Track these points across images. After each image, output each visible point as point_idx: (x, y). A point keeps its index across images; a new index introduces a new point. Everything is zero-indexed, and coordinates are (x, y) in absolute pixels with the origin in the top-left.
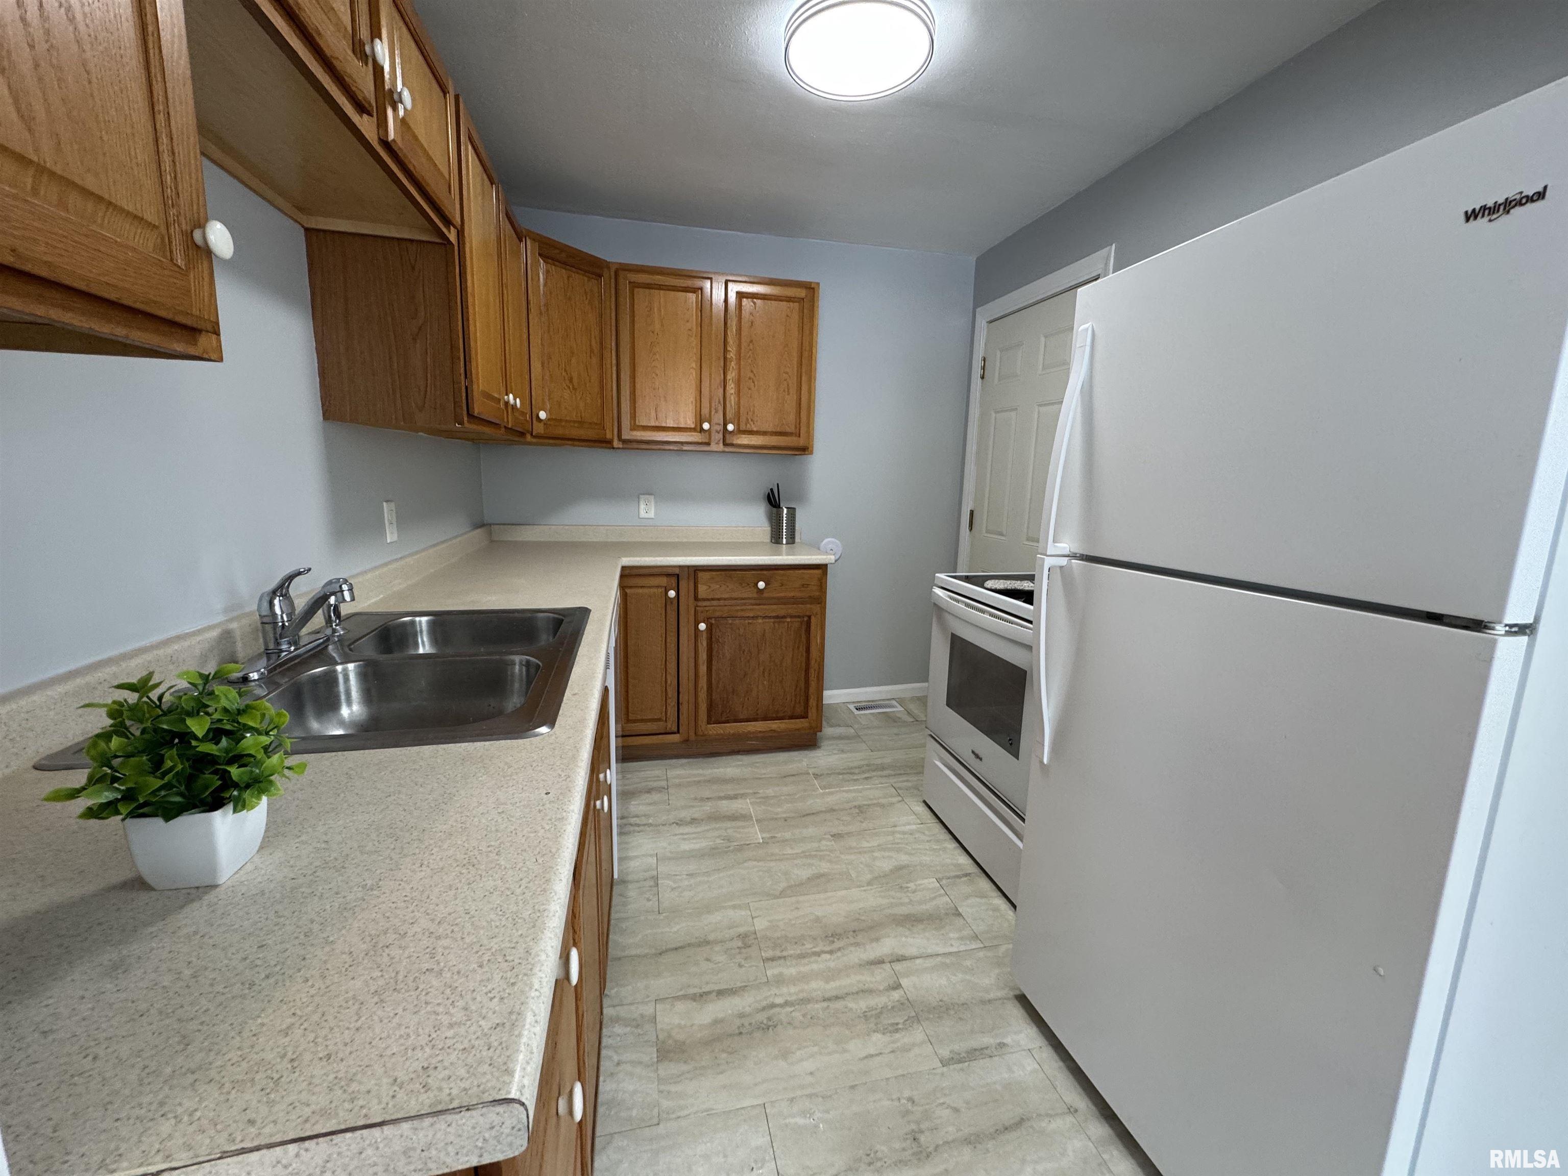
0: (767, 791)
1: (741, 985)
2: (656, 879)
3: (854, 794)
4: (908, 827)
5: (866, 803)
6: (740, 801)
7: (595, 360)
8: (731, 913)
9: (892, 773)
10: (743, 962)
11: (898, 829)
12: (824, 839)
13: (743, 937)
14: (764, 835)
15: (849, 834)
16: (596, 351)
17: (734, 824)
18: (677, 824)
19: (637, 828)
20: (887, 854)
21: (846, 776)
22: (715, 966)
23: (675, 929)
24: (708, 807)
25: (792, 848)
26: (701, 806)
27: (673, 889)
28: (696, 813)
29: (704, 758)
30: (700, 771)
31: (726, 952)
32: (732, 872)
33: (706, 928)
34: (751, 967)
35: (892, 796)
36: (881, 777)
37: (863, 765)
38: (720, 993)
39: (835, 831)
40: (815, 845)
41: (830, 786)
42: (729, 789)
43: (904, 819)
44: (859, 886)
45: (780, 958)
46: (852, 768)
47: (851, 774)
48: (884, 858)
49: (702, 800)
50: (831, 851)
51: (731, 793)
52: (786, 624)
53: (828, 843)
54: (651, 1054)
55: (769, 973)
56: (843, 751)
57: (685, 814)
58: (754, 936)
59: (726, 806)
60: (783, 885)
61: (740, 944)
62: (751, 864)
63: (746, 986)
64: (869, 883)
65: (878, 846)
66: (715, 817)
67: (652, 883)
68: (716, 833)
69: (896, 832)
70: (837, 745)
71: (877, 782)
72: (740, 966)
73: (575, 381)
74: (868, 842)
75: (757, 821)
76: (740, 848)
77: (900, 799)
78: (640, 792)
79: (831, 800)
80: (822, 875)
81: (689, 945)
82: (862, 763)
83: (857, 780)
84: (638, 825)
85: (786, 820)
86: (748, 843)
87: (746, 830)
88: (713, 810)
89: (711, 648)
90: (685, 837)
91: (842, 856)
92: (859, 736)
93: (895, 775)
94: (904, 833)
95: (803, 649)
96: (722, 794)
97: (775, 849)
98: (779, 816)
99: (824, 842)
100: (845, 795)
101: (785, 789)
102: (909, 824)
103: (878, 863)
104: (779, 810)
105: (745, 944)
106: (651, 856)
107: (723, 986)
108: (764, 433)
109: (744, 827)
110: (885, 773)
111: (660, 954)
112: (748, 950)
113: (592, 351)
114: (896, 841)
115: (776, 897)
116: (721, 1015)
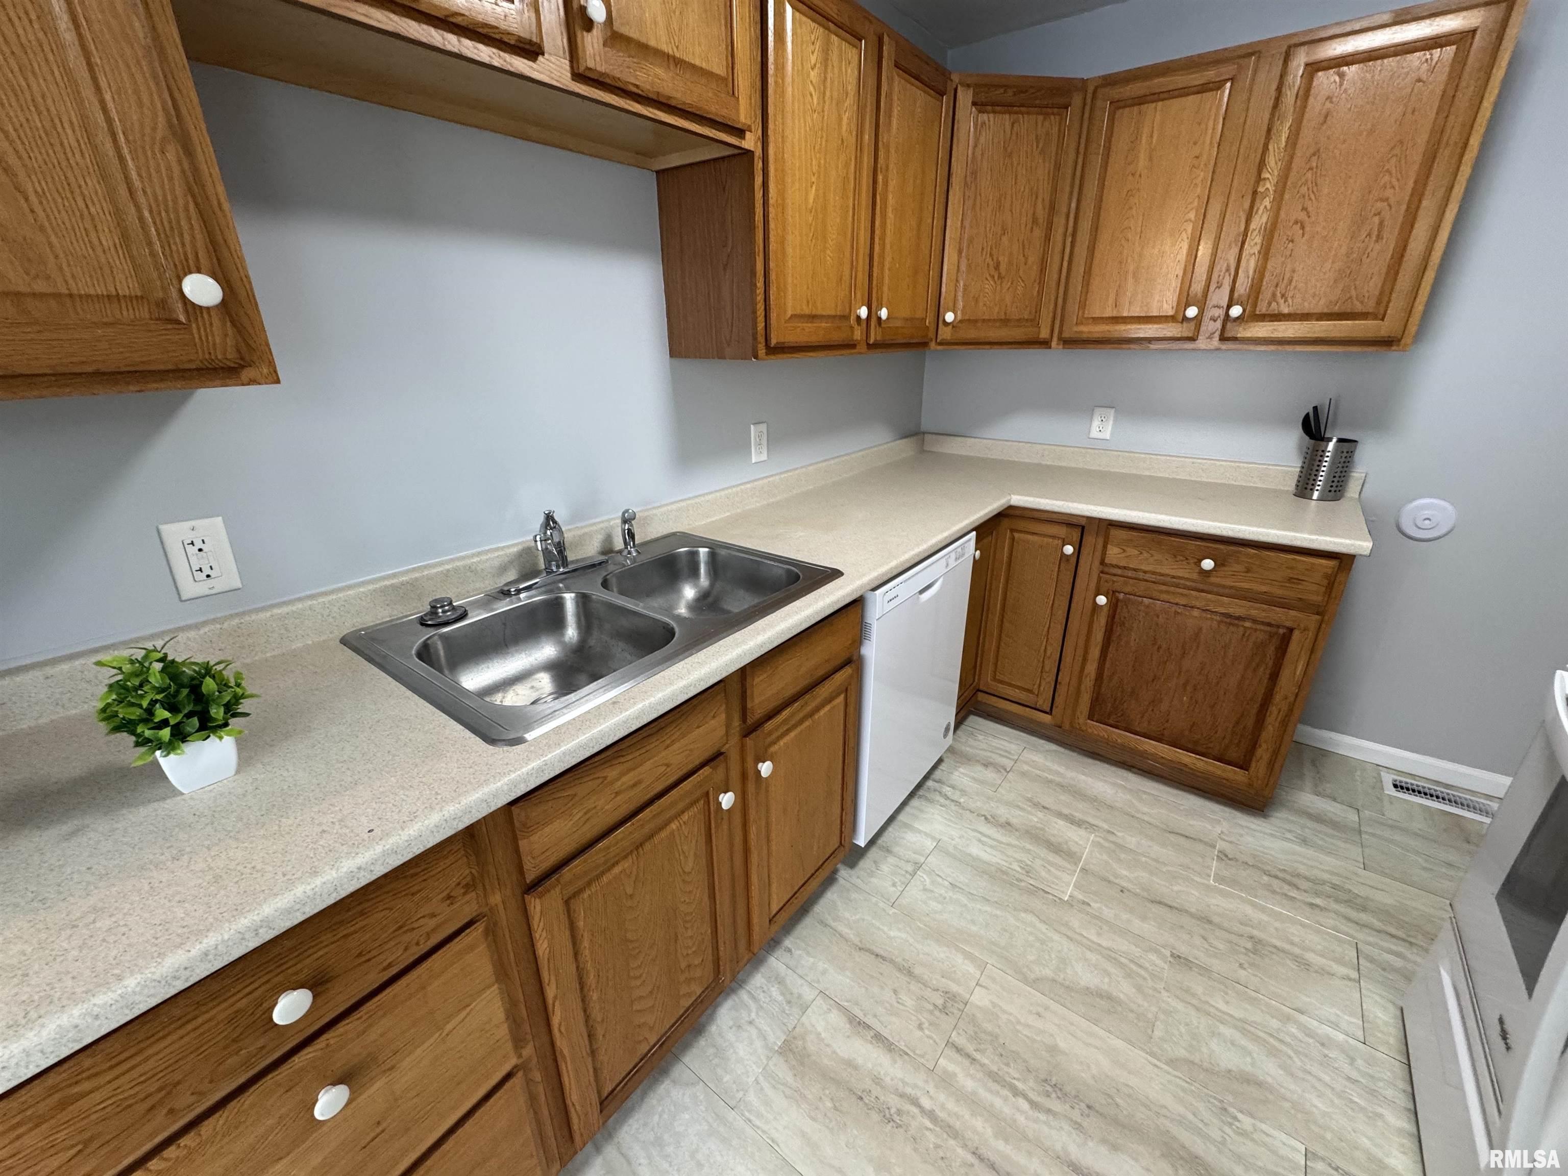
0: (1129, 838)
1: (903, 1048)
2: (918, 866)
3: (1265, 918)
4: (1326, 1030)
5: (1278, 943)
6: (1082, 832)
7: (1038, 233)
8: (959, 959)
9: (1377, 924)
10: (926, 1025)
11: (1303, 1018)
12: (1156, 951)
13: (949, 996)
14: (1076, 893)
15: (1205, 971)
16: (1041, 221)
17: (1052, 857)
18: (986, 819)
19: (942, 800)
20: (1244, 1042)
21: (1276, 884)
22: (896, 1004)
23: (892, 934)
24: (1036, 818)
25: (1099, 934)
26: (1029, 813)
27: (925, 890)
28: (1016, 817)
29: (1079, 753)
30: (1062, 770)
31: (918, 999)
32: (998, 913)
33: (921, 956)
34: (929, 1037)
35: (1340, 961)
36: (1349, 919)
37: (1324, 883)
38: (878, 1038)
39: (1183, 949)
40: (1136, 951)
41: (1233, 882)
42: (1080, 810)
43: (1329, 1011)
44: (1152, 1054)
45: (968, 1056)
46: (1298, 875)
47: (1290, 884)
48: (1233, 1044)
49: (1036, 805)
50: (1153, 976)
51: (1078, 815)
52: (1242, 629)
53: (1159, 962)
54: (777, 1038)
55: (942, 1062)
56: (1304, 841)
57: (1003, 812)
58: (961, 1006)
59: (1060, 830)
60: (1048, 972)
61: (940, 1002)
62: (1029, 918)
63: (907, 1054)
64: (1171, 1062)
65: (1240, 1020)
66: (1035, 836)
67: (910, 868)
68: (1019, 855)
69: (1296, 1022)
70: (1303, 827)
71: (1331, 922)
72: (920, 1027)
73: (1003, 267)
74: (1227, 1003)
75: (1083, 869)
76: (1034, 891)
77: (1354, 975)
78: (978, 761)
79: (1218, 903)
80: (1109, 998)
81: (892, 961)
82: (1326, 876)
83: (1293, 899)
84: (947, 798)
85: (1122, 891)
86: (1047, 889)
87: (1059, 873)
88: (1039, 825)
89: (1112, 630)
90: (983, 839)
91: (1165, 994)
92: (1360, 832)
93: (1379, 931)
94: (1309, 1033)
95: (1264, 673)
96: (1066, 811)
97: (1075, 921)
98: (1117, 881)
99: (1153, 957)
100: (1249, 910)
101: (1156, 850)
102: (1336, 1026)
103: (1214, 1044)
104: (1125, 873)
105: (945, 1008)
106: (933, 838)
107: (885, 1033)
108: (1305, 317)
109: (1059, 867)
110: (1364, 917)
111: (860, 949)
112: (943, 1016)
113: (1035, 221)
114: (1282, 1036)
115: (1025, 980)
116: (860, 1061)
